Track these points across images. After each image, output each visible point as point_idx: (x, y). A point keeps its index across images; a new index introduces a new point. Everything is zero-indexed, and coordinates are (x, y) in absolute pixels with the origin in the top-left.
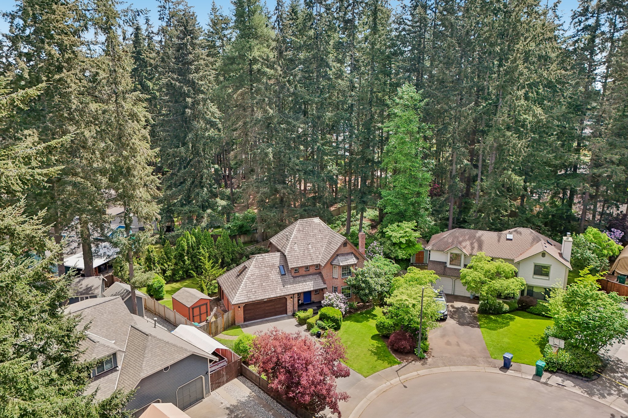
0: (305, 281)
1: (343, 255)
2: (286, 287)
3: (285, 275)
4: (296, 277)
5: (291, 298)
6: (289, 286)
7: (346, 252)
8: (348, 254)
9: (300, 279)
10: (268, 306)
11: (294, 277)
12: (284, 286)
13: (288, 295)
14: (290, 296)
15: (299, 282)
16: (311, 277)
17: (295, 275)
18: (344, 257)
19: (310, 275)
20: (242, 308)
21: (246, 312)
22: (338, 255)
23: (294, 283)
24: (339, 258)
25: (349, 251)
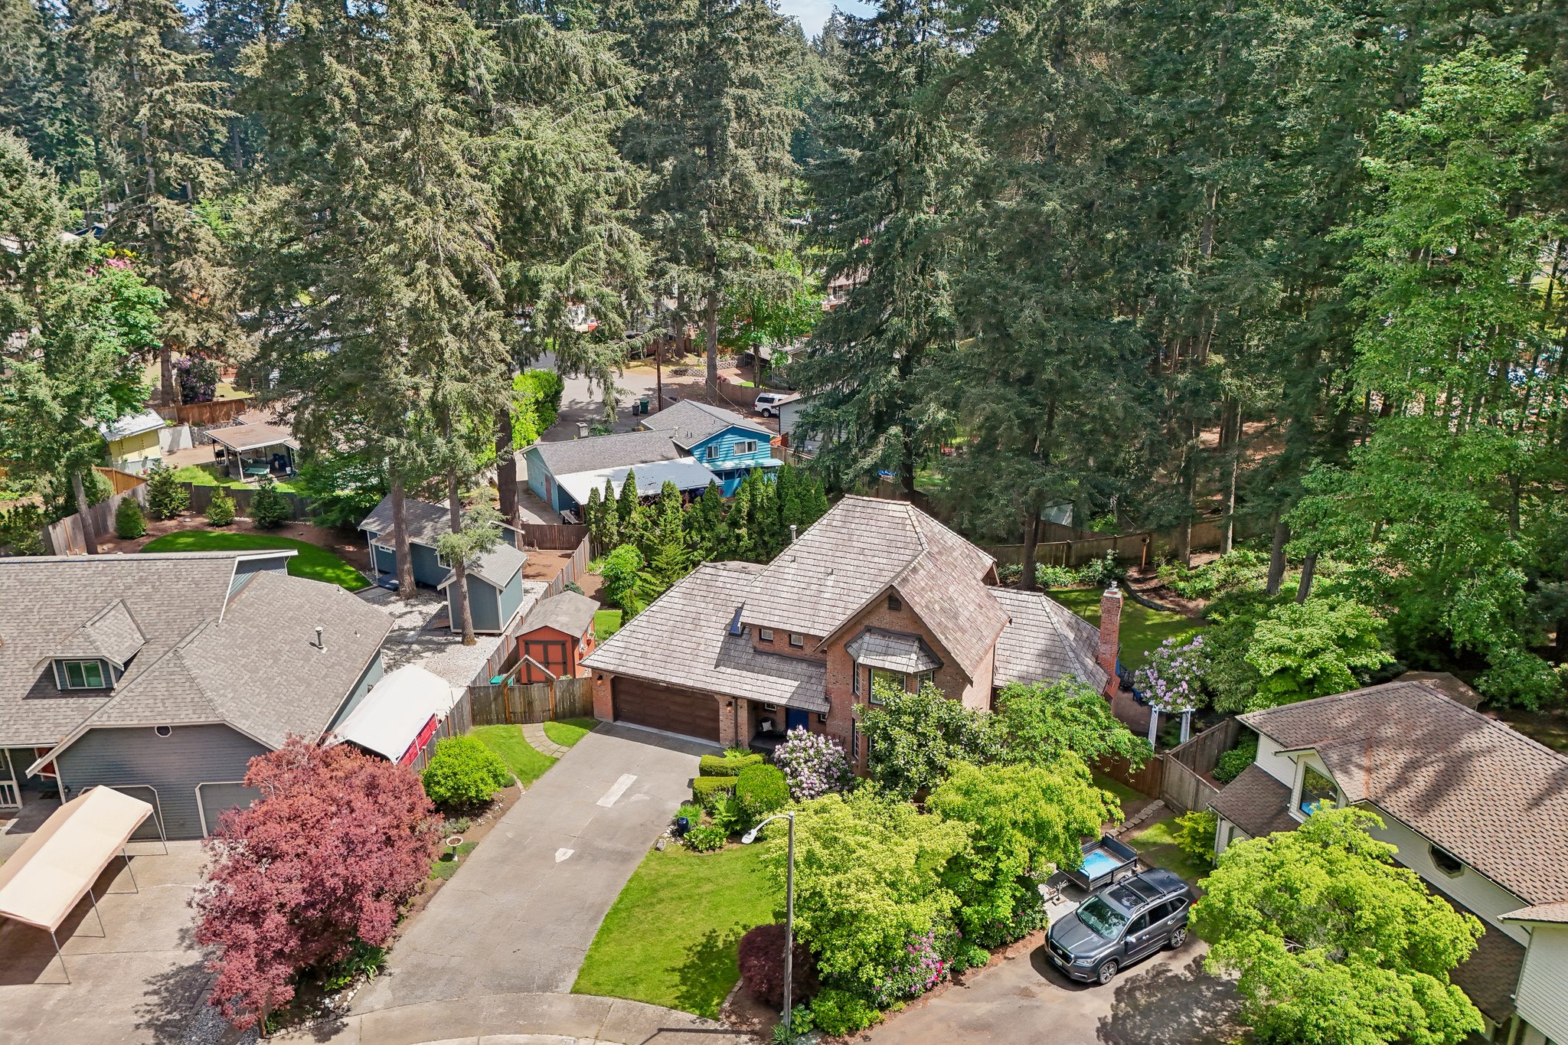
0: (779, 674)
1: (885, 633)
2: (722, 669)
3: (739, 637)
4: (761, 653)
5: (730, 704)
6: (729, 670)
7: (897, 628)
8: (902, 636)
9: (772, 663)
10: (672, 704)
11: (756, 651)
12: (717, 666)
13: (724, 695)
14: (728, 699)
15: (763, 671)
16: (801, 668)
17: (762, 646)
18: (883, 642)
19: (802, 660)
20: (609, 684)
21: (618, 697)
22: (869, 630)
23: (748, 667)
24: (867, 638)
25: (909, 630)
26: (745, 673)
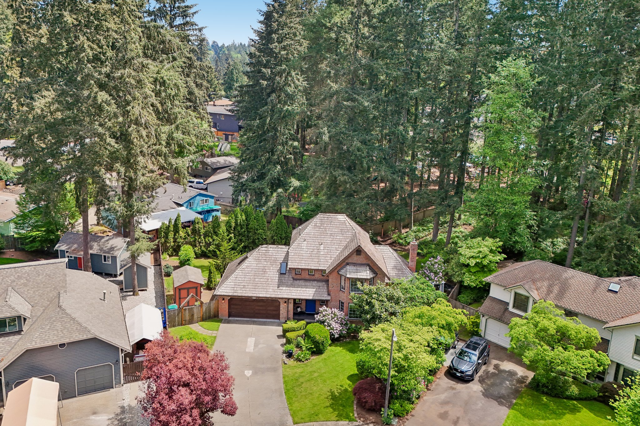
0: (306, 287)
1: (355, 264)
2: (281, 288)
3: (285, 274)
4: (296, 280)
5: (285, 302)
6: (284, 288)
7: (359, 262)
8: (362, 265)
9: (302, 283)
10: (258, 306)
11: (294, 279)
12: (278, 287)
13: (282, 298)
14: (284, 300)
15: (299, 286)
16: (315, 283)
17: (296, 277)
18: (355, 268)
19: (314, 280)
20: (227, 301)
21: (232, 306)
22: (348, 264)
23: (292, 286)
24: (348, 267)
25: (365, 262)
26: (291, 289)
